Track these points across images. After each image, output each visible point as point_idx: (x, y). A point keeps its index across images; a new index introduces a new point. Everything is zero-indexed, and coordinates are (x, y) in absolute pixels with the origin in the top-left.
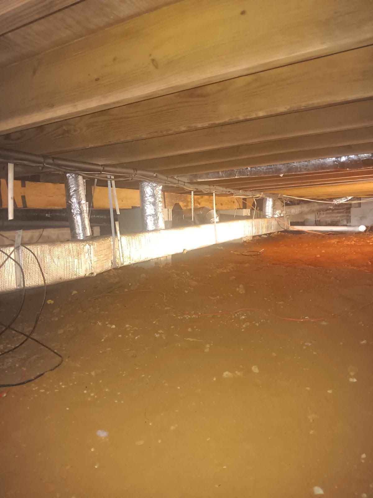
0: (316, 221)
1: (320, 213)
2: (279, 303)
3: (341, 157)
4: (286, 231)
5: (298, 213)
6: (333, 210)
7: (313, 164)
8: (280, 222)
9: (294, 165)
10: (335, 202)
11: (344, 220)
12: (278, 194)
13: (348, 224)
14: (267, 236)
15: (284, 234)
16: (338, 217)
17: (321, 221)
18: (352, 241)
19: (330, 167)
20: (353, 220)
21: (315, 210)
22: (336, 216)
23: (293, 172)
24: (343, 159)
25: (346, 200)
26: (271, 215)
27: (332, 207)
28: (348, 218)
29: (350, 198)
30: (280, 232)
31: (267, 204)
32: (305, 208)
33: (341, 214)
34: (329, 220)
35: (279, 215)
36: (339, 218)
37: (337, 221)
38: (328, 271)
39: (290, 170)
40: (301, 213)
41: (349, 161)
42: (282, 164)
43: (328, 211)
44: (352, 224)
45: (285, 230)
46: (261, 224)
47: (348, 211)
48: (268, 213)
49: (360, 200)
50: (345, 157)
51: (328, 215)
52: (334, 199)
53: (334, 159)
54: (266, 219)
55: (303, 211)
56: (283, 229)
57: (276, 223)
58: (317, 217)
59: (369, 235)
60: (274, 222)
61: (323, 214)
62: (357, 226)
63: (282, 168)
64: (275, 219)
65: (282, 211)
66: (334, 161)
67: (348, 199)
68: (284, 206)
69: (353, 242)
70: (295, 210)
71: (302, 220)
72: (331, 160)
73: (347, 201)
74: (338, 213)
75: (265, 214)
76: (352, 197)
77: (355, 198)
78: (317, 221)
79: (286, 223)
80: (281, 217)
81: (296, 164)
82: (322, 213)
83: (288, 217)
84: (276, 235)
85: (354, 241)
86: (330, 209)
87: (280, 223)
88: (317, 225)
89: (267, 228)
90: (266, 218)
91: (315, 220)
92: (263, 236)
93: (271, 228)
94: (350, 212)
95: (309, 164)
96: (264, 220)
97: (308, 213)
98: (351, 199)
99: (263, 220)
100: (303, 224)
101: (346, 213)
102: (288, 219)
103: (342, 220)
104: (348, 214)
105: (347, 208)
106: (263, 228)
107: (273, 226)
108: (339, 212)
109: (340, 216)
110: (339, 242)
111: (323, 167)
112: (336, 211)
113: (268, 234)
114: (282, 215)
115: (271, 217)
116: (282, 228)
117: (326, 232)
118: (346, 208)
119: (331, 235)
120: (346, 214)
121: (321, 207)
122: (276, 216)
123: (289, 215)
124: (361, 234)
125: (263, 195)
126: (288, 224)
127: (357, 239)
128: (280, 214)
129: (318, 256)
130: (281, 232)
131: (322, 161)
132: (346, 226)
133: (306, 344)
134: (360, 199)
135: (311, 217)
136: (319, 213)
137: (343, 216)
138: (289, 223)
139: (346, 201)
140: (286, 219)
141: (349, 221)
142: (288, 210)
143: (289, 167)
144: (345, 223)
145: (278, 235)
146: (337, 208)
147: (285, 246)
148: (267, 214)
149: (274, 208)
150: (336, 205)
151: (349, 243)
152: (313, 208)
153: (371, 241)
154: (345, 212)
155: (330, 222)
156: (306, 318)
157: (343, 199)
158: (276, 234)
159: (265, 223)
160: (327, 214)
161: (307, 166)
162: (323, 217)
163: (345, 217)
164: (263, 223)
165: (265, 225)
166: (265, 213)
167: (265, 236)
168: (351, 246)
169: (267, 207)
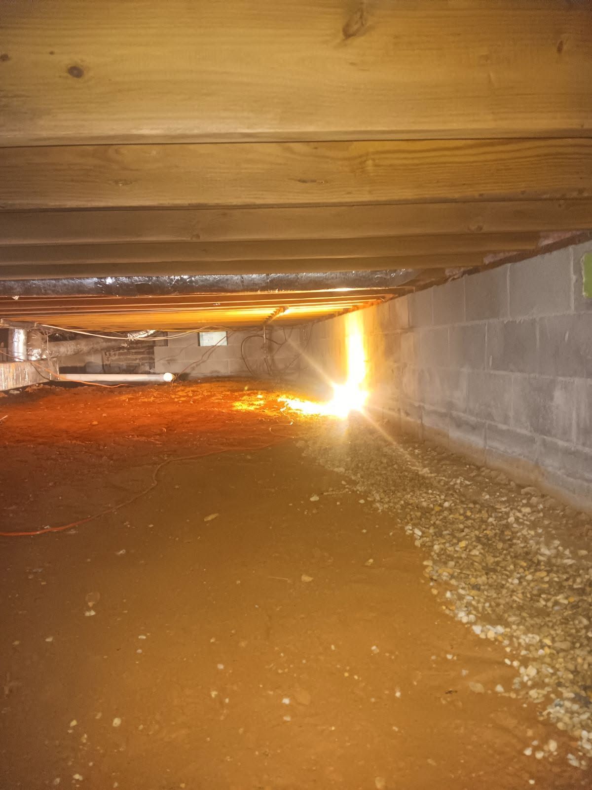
0: (103, 365)
1: (110, 354)
2: (9, 508)
3: (105, 278)
4: (51, 383)
5: (72, 353)
6: (128, 349)
7: (65, 285)
8: (39, 367)
9: (35, 284)
10: (131, 337)
11: (146, 364)
12: (33, 322)
13: (152, 371)
14: (18, 392)
15: (49, 387)
16: (136, 359)
17: (111, 365)
18: (150, 398)
19: (90, 291)
20: (159, 365)
21: (99, 349)
22: (134, 358)
23: (34, 294)
24: (109, 281)
25: (146, 335)
26: (22, 358)
27: (126, 345)
28: (151, 361)
29: (152, 332)
30: (42, 385)
31: (15, 339)
32: (83, 346)
33: (142, 356)
34: (124, 364)
35: (39, 357)
36: (138, 361)
37: (136, 367)
38: (101, 447)
39: (28, 290)
40: (77, 353)
41: (118, 284)
42: (14, 281)
43: (121, 351)
44: (157, 370)
45: (50, 381)
46: (4, 372)
47: (151, 350)
48: (18, 353)
49: (167, 336)
50: (112, 279)
51: (122, 357)
52: (129, 332)
53: (95, 280)
54: (12, 365)
55: (80, 350)
56: (48, 379)
57: (34, 370)
58: (105, 358)
59: (176, 387)
60: (29, 369)
61: (115, 355)
62: (162, 373)
63: (15, 286)
64: (31, 364)
65: (43, 350)
66: (96, 283)
67: (149, 334)
68: (47, 341)
69: (152, 398)
70: (67, 349)
71: (82, 365)
72: (91, 281)
73: (148, 336)
74: (136, 353)
75: (13, 355)
76: (154, 331)
77: (159, 332)
78: (106, 365)
79: (51, 369)
80: (42, 359)
81: (37, 281)
82: (113, 353)
83: (54, 359)
84: (35, 390)
85: (154, 397)
86: (123, 348)
87: (39, 370)
88: (105, 372)
89: (16, 380)
90: (15, 361)
91: (101, 364)
92: (12, 392)
93: (24, 378)
94: (153, 353)
95: (57, 283)
96: (10, 367)
97: (89, 353)
98: (154, 333)
99: (7, 365)
100: (83, 370)
101: (149, 353)
102: (54, 363)
103: (143, 364)
104: (150, 356)
105: (148, 348)
106: (7, 379)
107: (27, 376)
108: (139, 352)
109: (140, 359)
110: (132, 399)
111: (80, 289)
112: (133, 351)
113: (21, 388)
114: (44, 357)
115: (24, 361)
116: (44, 378)
117: (117, 383)
118: (148, 346)
119: (124, 388)
120: (148, 356)
121: (109, 344)
122: (33, 358)
123: (57, 357)
124: (166, 387)
125: (3, 324)
126: (56, 372)
127: (158, 394)
128: (41, 355)
129: (95, 423)
130: (44, 384)
131: (78, 281)
132: (149, 373)
133: (34, 571)
134: (165, 334)
135: (96, 360)
136: (107, 353)
137: (143, 359)
138: (58, 370)
139: (146, 337)
140: (50, 363)
141: (152, 365)
142: (55, 349)
143: (26, 286)
144: (147, 368)
145: (38, 389)
146: (135, 346)
147: (47, 408)
148: (16, 354)
149: (28, 343)
150: (131, 342)
151: (146, 400)
152: (96, 346)
153: (177, 396)
154: (146, 352)
155: (124, 367)
156: (45, 528)
157: (141, 333)
158: (35, 387)
159: (11, 370)
160: (120, 354)
161: (55, 286)
162: (114, 359)
163: (146, 360)
164: (8, 370)
165: (11, 374)
166: (12, 352)
167: (16, 392)
168: (149, 403)
169: (16, 344)
